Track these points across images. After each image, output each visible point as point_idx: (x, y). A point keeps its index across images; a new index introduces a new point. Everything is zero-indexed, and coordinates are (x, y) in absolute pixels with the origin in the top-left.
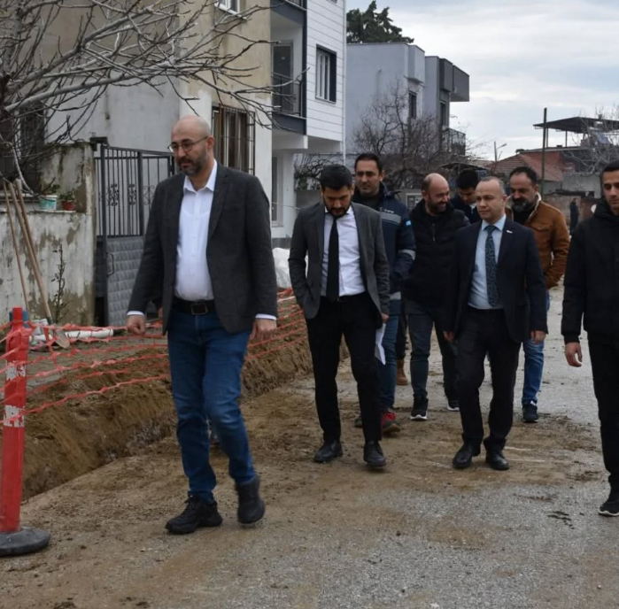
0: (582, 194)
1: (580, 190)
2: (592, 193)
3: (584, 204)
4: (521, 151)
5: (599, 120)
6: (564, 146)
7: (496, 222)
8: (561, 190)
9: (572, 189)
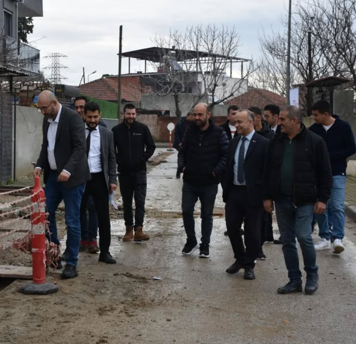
0: (158, 113)
1: (157, 109)
2: (167, 112)
3: (160, 122)
4: (107, 76)
5: (172, 50)
6: (143, 72)
7: (246, 136)
8: (140, 109)
9: (149, 108)
